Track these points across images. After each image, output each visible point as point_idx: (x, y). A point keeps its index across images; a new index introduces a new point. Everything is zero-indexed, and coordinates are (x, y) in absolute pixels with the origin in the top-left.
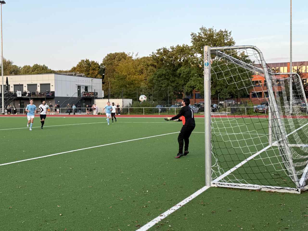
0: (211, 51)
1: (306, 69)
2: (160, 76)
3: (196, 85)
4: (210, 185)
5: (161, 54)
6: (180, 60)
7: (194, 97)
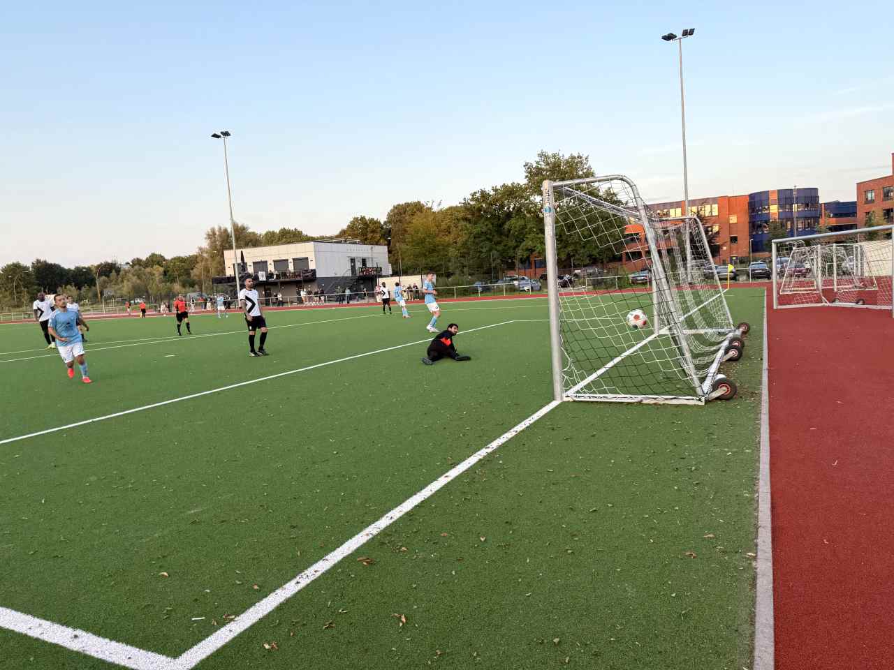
0: (555, 187)
1: (711, 210)
2: (477, 236)
3: (535, 247)
4: (562, 399)
5: (477, 200)
6: (508, 208)
7: (533, 266)
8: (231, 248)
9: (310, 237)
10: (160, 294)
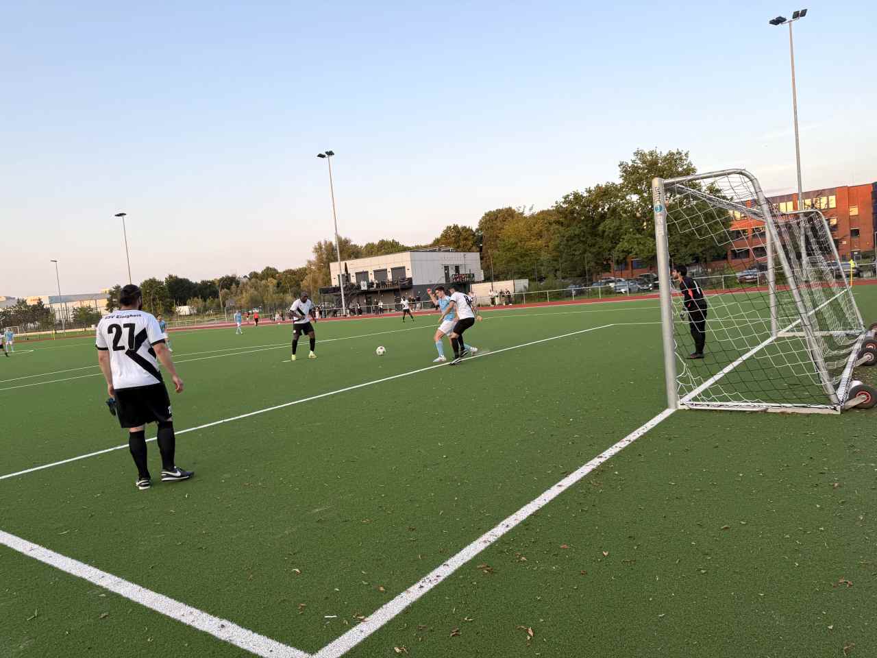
0: (666, 185)
1: (828, 202)
2: (570, 239)
3: (631, 248)
4: (676, 407)
5: (570, 202)
6: (603, 209)
7: (630, 267)
8: (336, 260)
9: (407, 247)
10: (275, 304)
